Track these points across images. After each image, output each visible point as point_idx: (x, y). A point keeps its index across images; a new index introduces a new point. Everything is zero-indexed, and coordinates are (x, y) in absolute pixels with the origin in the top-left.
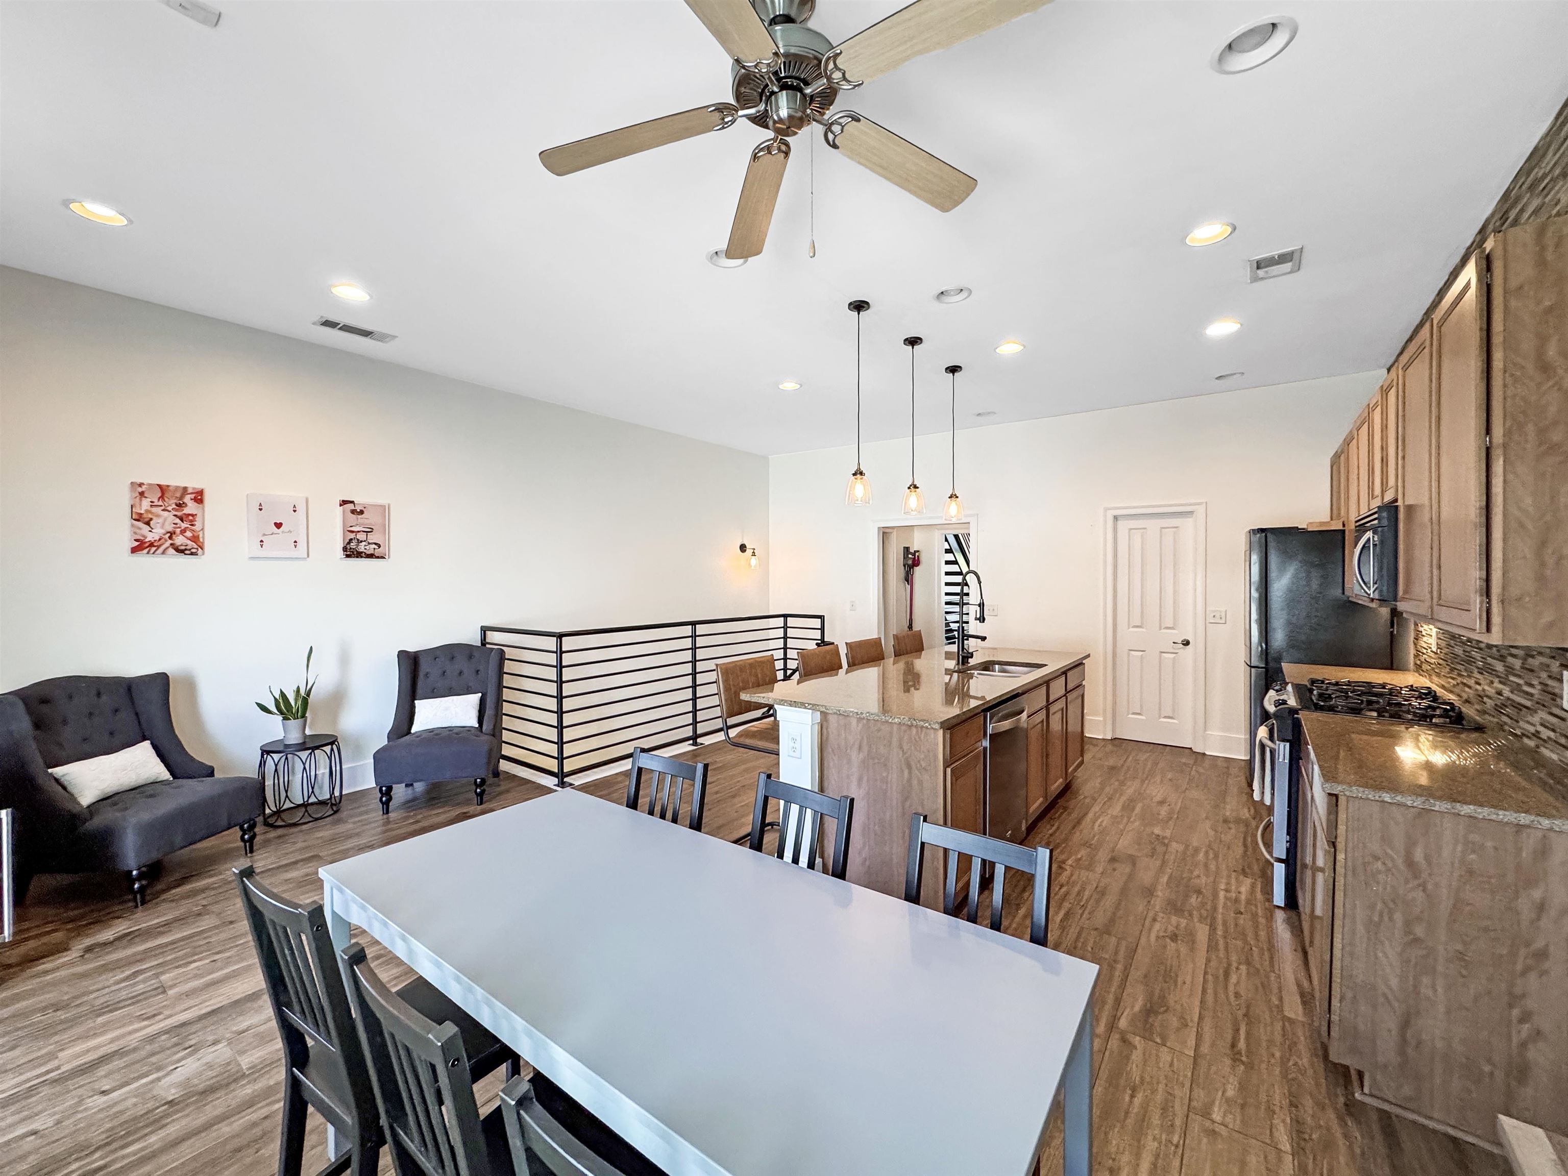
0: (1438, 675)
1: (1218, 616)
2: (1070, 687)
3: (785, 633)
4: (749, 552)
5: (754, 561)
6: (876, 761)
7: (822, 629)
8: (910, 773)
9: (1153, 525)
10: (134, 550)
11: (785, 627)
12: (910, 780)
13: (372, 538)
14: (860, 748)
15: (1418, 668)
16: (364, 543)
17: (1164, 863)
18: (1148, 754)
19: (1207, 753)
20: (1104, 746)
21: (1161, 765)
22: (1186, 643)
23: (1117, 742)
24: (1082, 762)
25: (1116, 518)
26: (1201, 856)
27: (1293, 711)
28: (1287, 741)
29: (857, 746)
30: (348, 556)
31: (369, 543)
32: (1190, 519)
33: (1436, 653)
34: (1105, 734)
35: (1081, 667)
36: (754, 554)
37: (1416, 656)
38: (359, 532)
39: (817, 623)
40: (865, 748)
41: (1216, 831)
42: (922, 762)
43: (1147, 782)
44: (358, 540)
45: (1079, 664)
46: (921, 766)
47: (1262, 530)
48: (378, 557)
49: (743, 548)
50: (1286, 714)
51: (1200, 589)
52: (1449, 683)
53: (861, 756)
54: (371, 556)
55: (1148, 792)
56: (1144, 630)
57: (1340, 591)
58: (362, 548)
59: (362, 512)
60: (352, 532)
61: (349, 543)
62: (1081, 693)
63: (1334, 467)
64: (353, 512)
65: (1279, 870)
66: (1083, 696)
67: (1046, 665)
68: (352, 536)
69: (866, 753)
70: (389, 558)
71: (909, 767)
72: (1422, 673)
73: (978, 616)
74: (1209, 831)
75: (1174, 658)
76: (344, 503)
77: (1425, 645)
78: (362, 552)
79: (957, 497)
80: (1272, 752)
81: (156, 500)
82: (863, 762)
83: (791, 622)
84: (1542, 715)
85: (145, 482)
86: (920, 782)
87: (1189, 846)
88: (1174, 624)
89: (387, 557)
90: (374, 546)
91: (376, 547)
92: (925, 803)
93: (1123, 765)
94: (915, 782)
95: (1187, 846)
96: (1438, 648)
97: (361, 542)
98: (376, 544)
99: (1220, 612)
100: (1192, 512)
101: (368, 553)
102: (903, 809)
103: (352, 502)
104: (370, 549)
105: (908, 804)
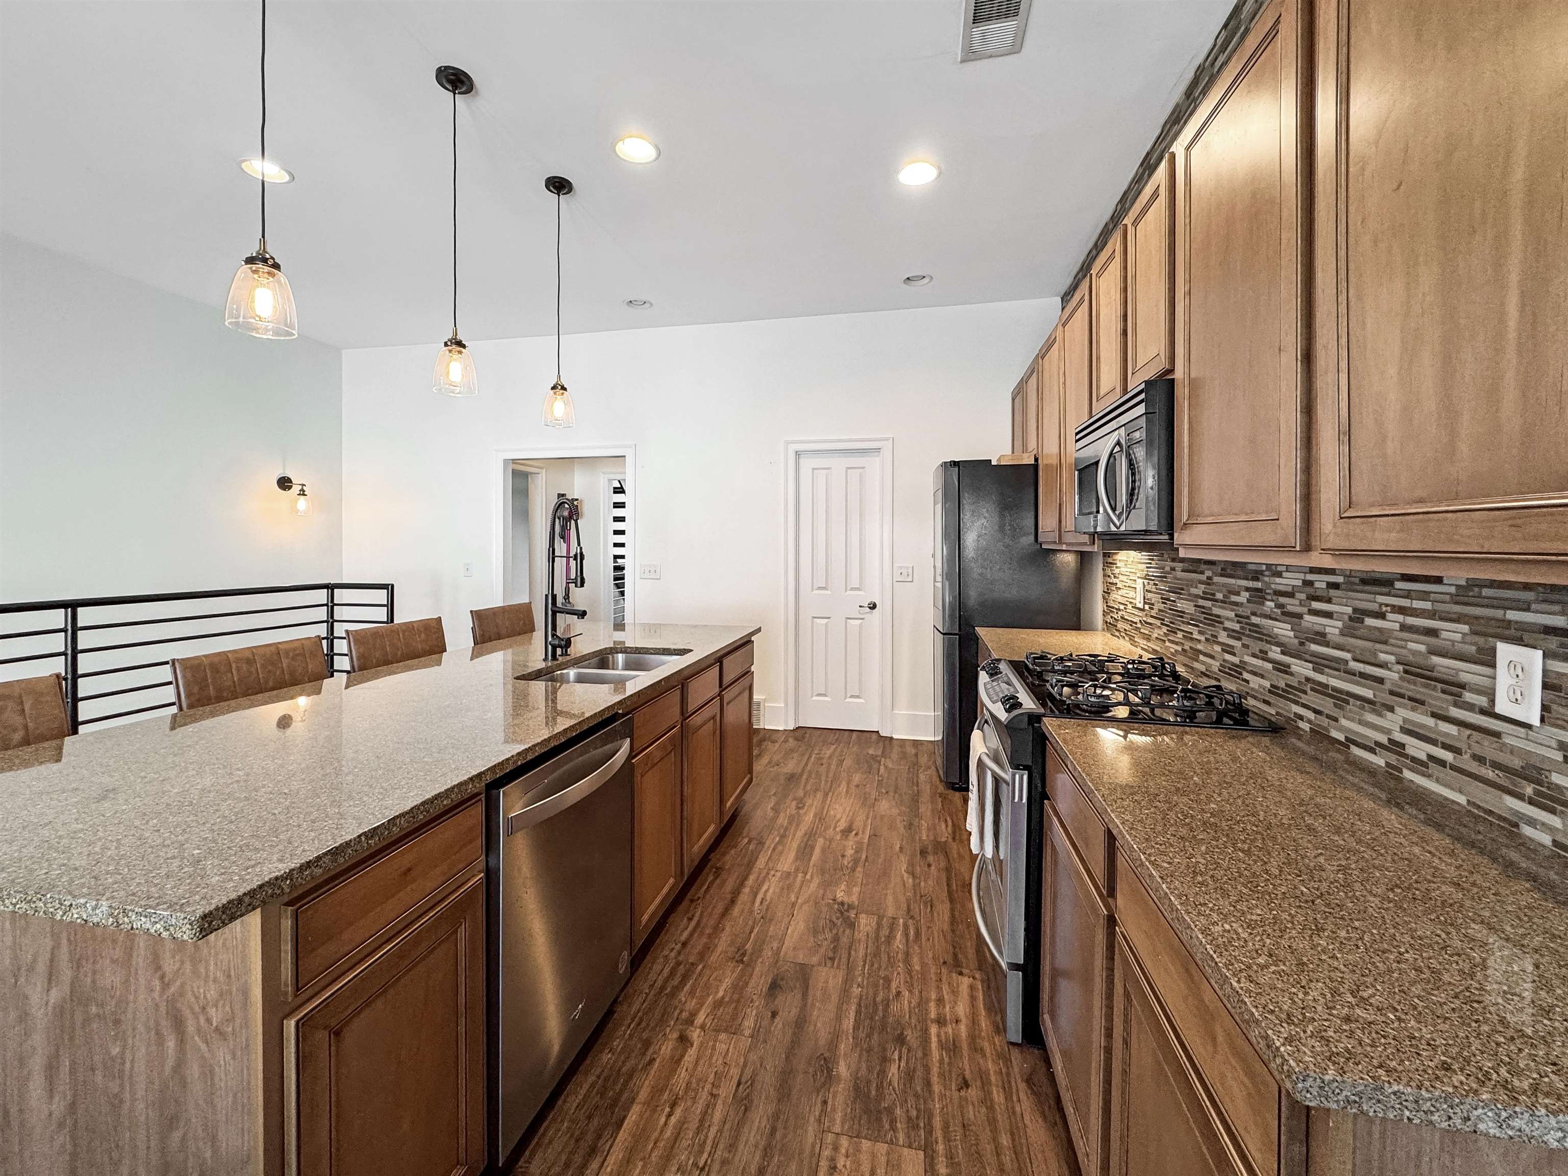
0: (1148, 638)
1: (905, 573)
2: (727, 680)
3: (331, 613)
4: (296, 489)
5: (302, 503)
6: (94, 1009)
7: (390, 606)
8: (181, 1041)
9: (839, 464)
11: (331, 606)
12: (180, 1064)
14: (51, 976)
15: (1110, 627)
17: (850, 969)
18: (834, 747)
19: (895, 737)
20: (786, 741)
21: (848, 762)
22: (873, 606)
23: (800, 732)
24: (751, 780)
25: (798, 454)
26: (899, 940)
27: (1034, 719)
28: (1026, 768)
29: (41, 967)
32: (878, 459)
33: (1143, 610)
34: (786, 723)
35: (748, 647)
36: (302, 493)
37: (1105, 614)
39: (381, 596)
40: (66, 973)
41: (914, 877)
42: (212, 1011)
43: (831, 794)
45: (745, 643)
46: (209, 1021)
47: (955, 464)
49: (284, 483)
50: (1024, 725)
51: (887, 543)
52: (1167, 648)
53: (55, 995)
55: (832, 813)
56: (828, 592)
57: (1032, 538)
62: (747, 685)
63: (1017, 401)
65: (1015, 983)
66: (751, 688)
67: (691, 651)
69: (67, 989)
71: (178, 1023)
72: (1117, 634)
73: (573, 576)
74: (906, 875)
75: (861, 625)
77: (1120, 599)
79: (565, 389)
80: (997, 780)
82: (60, 1011)
83: (341, 595)
84: (1403, 713)
86: (208, 1072)
87: (883, 917)
88: (860, 583)
92: (221, 1135)
93: (803, 771)
94: (194, 1071)
95: (881, 918)
96: (1145, 603)
99: (908, 568)
100: (878, 450)
102: (163, 1150)
105: (177, 1135)
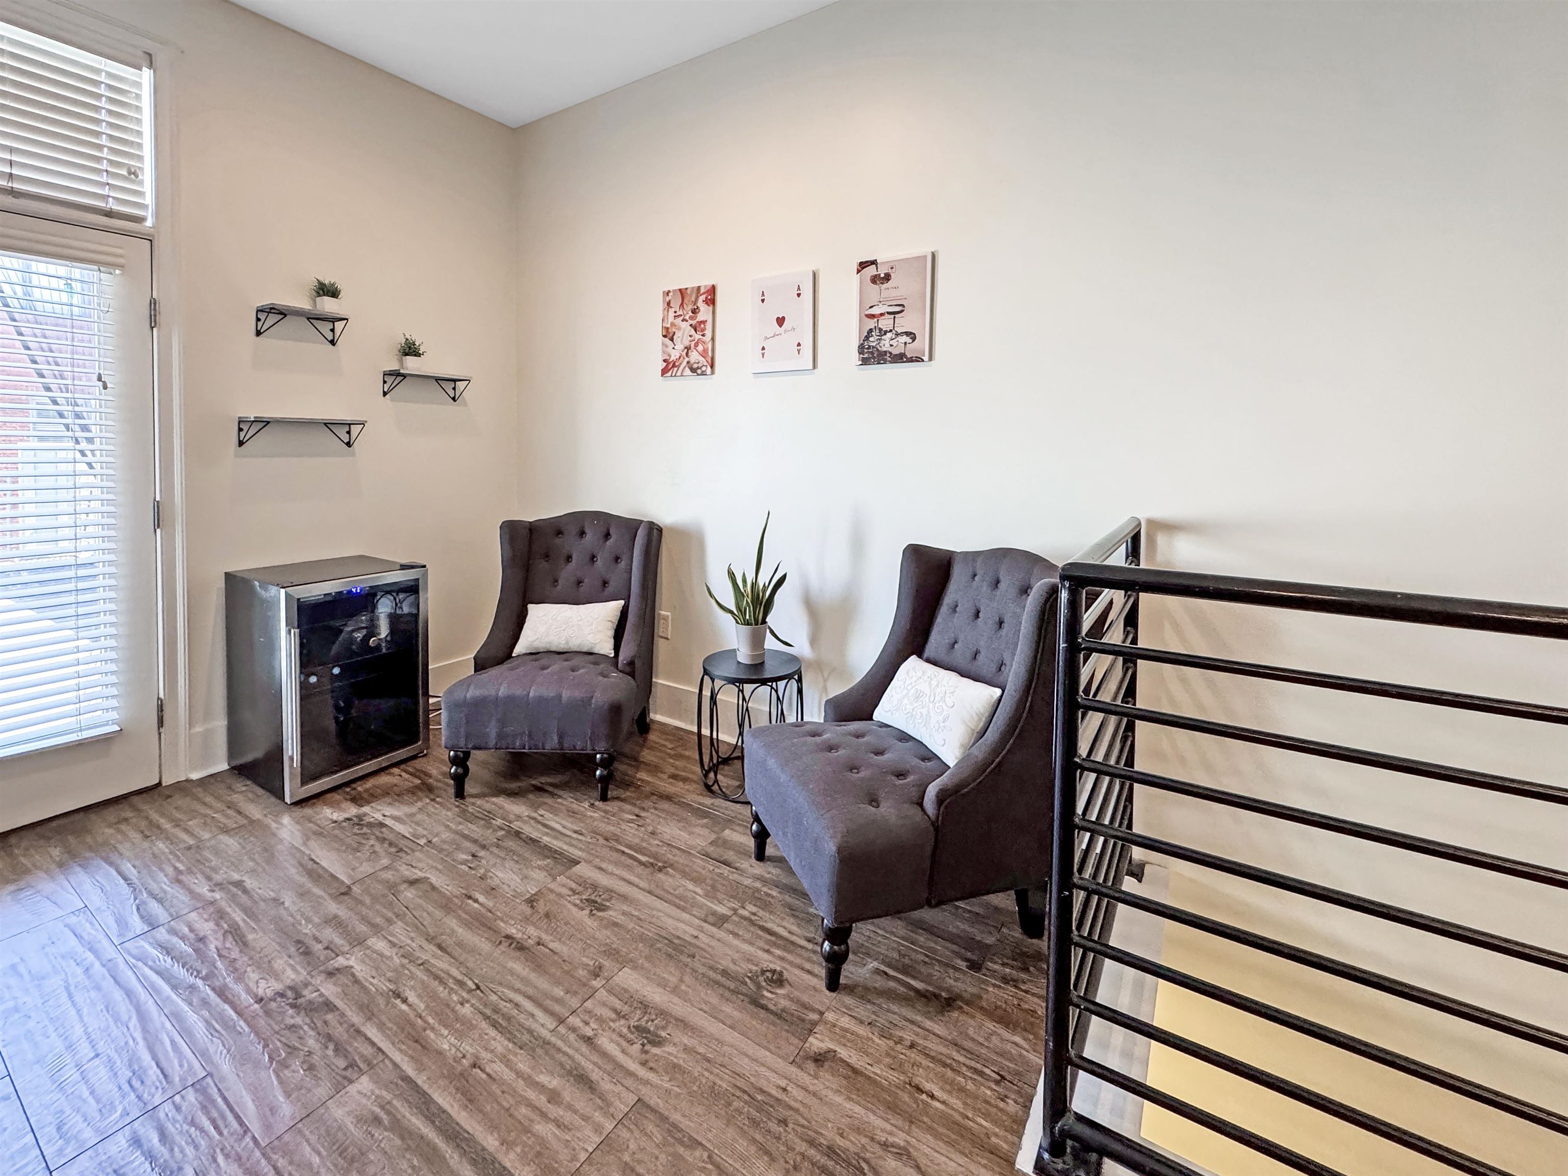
10: (664, 372)
13: (904, 323)
16: (889, 335)
30: (865, 362)
31: (897, 335)
38: (882, 315)
44: (880, 330)
48: (911, 360)
54: (900, 358)
58: (885, 345)
59: (887, 277)
60: (872, 316)
61: (867, 338)
64: (875, 280)
68: (872, 324)
70: (930, 359)
76: (863, 265)
78: (886, 352)
81: (677, 310)
85: (671, 289)
89: (926, 358)
90: (905, 339)
91: (908, 340)
97: (886, 332)
98: (908, 334)
101: (896, 351)
103: (874, 262)
104: (897, 345)
